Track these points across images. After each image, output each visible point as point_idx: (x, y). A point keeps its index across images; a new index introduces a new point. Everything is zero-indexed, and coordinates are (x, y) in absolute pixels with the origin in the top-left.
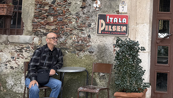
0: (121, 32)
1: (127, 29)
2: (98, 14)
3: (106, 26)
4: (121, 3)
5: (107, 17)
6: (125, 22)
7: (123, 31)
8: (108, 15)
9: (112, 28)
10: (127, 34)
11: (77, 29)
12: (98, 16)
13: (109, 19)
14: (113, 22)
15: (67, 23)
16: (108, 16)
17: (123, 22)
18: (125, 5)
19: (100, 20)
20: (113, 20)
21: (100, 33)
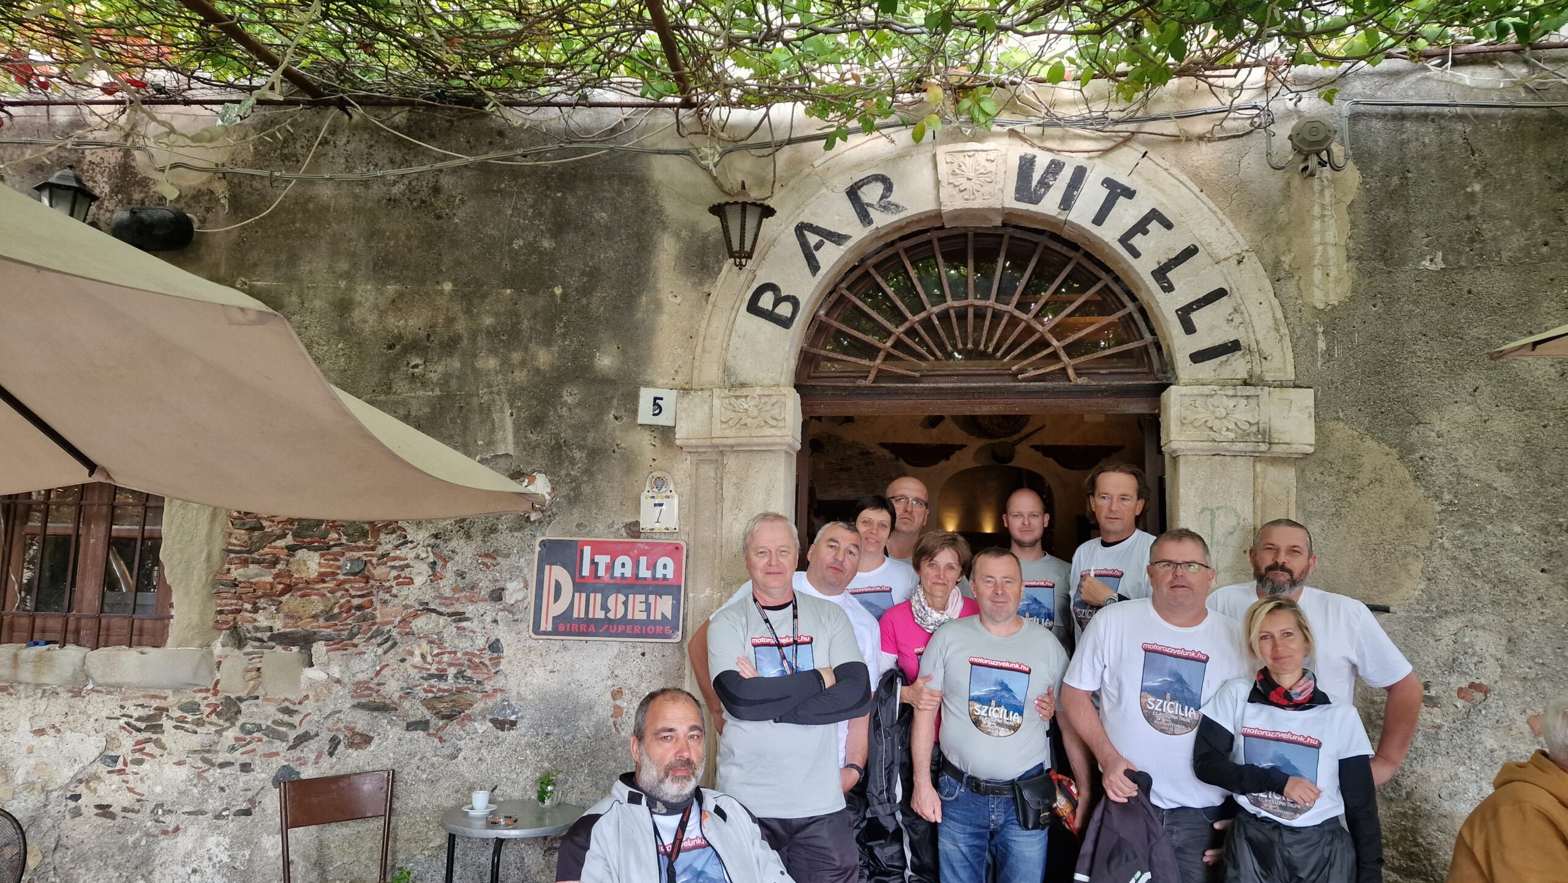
0: (648, 622)
1: (676, 608)
2: (539, 539)
3: (577, 595)
4: (648, 488)
5: (582, 551)
6: (670, 575)
7: (659, 617)
8: (588, 543)
9: (605, 607)
10: (680, 633)
11: (434, 611)
12: (538, 549)
13: (594, 564)
14: (612, 577)
15: (387, 584)
16: (587, 550)
17: (659, 575)
18: (668, 493)
19: (547, 567)
20: (610, 567)
21: (550, 629)
